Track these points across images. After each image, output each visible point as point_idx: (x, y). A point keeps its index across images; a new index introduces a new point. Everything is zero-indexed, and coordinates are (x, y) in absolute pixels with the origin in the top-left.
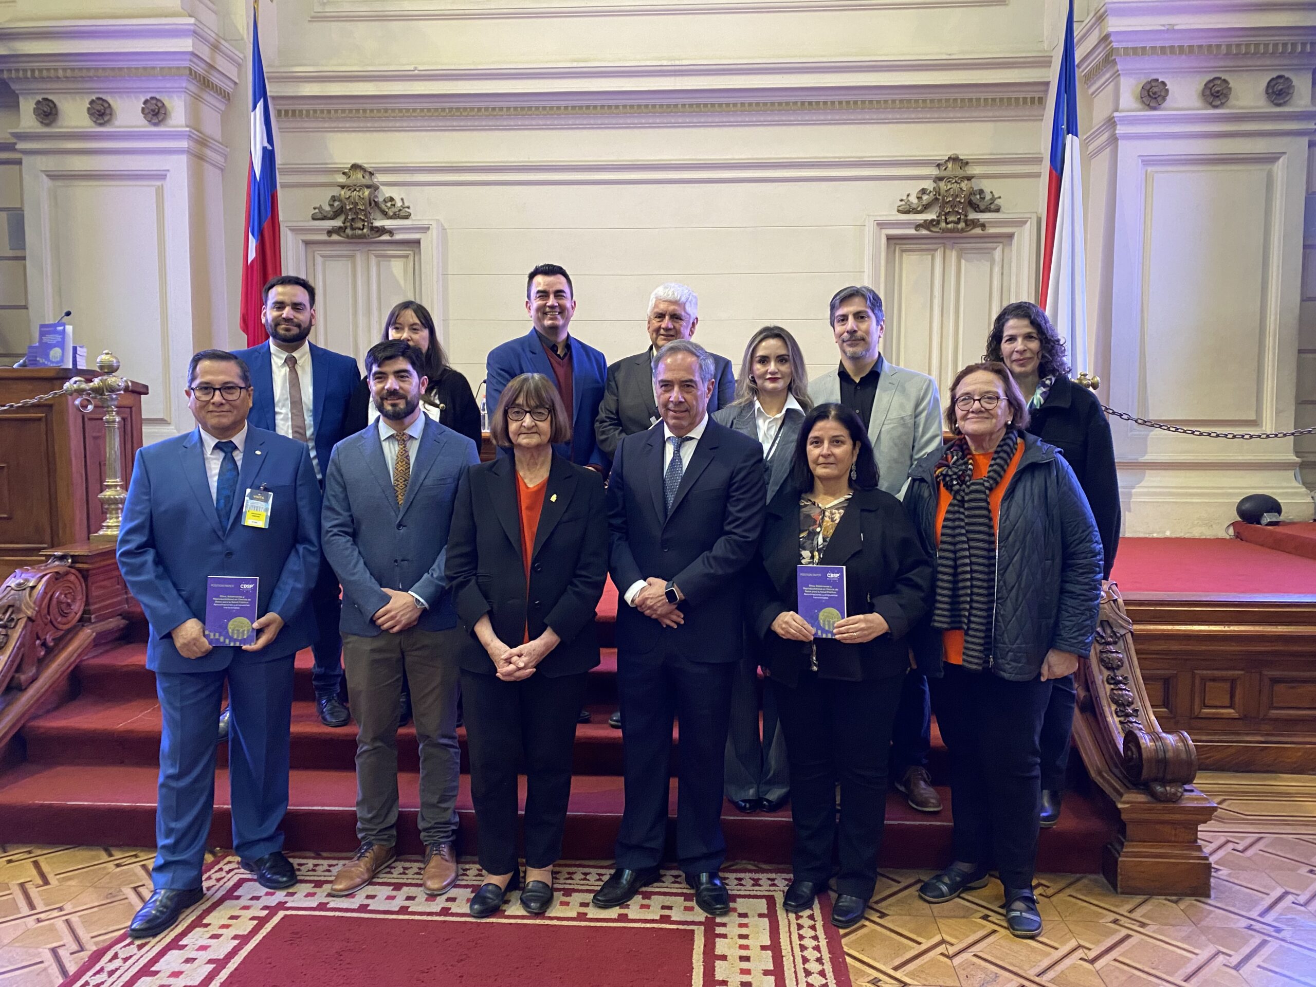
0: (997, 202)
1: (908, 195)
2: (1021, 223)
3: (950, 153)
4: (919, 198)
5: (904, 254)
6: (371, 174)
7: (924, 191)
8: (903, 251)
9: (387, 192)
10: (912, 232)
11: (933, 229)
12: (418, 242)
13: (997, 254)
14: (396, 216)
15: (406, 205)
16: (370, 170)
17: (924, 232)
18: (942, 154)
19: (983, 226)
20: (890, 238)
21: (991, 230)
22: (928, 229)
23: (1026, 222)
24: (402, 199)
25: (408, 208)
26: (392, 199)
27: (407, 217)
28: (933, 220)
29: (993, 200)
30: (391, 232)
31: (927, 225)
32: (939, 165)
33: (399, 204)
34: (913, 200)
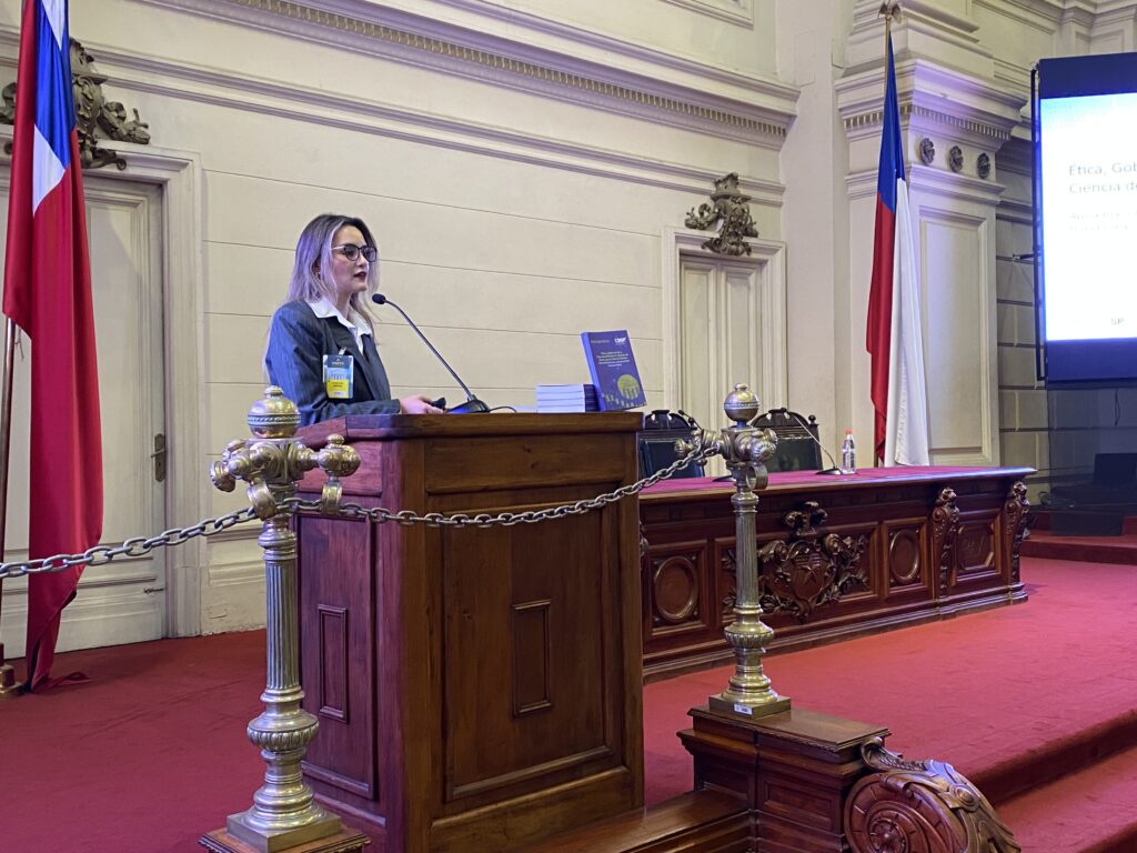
0: (755, 227)
1: (693, 209)
2: (774, 251)
3: (730, 172)
4: (702, 214)
5: (687, 272)
6: (90, 59)
7: (704, 207)
8: (686, 268)
9: (110, 94)
10: (699, 249)
11: (716, 248)
12: (160, 186)
13: (752, 279)
14: (130, 138)
15: (142, 121)
16: (88, 52)
17: (708, 251)
18: (723, 170)
19: (749, 251)
20: (683, 254)
21: (754, 256)
22: (712, 249)
23: (776, 251)
24: (136, 112)
25: (146, 127)
26: (120, 108)
27: (145, 141)
28: (717, 239)
29: (752, 224)
30: (121, 162)
31: (713, 244)
32: (717, 183)
33: (130, 118)
34: (697, 215)
